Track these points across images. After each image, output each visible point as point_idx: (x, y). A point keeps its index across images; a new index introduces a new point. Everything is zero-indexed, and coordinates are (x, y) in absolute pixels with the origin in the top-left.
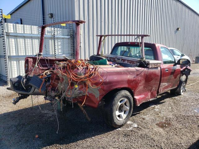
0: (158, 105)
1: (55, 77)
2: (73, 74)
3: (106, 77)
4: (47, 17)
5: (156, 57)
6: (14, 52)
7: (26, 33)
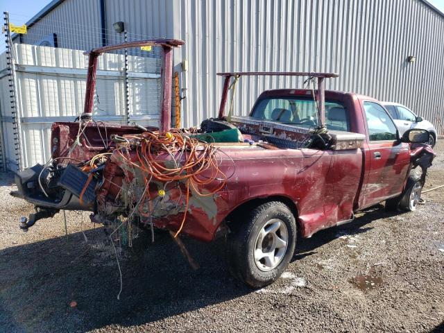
0: (357, 236)
1: (113, 170)
2: (154, 164)
3: (231, 173)
4: (112, 30)
5: (353, 126)
6: (36, 109)
7: (61, 66)
